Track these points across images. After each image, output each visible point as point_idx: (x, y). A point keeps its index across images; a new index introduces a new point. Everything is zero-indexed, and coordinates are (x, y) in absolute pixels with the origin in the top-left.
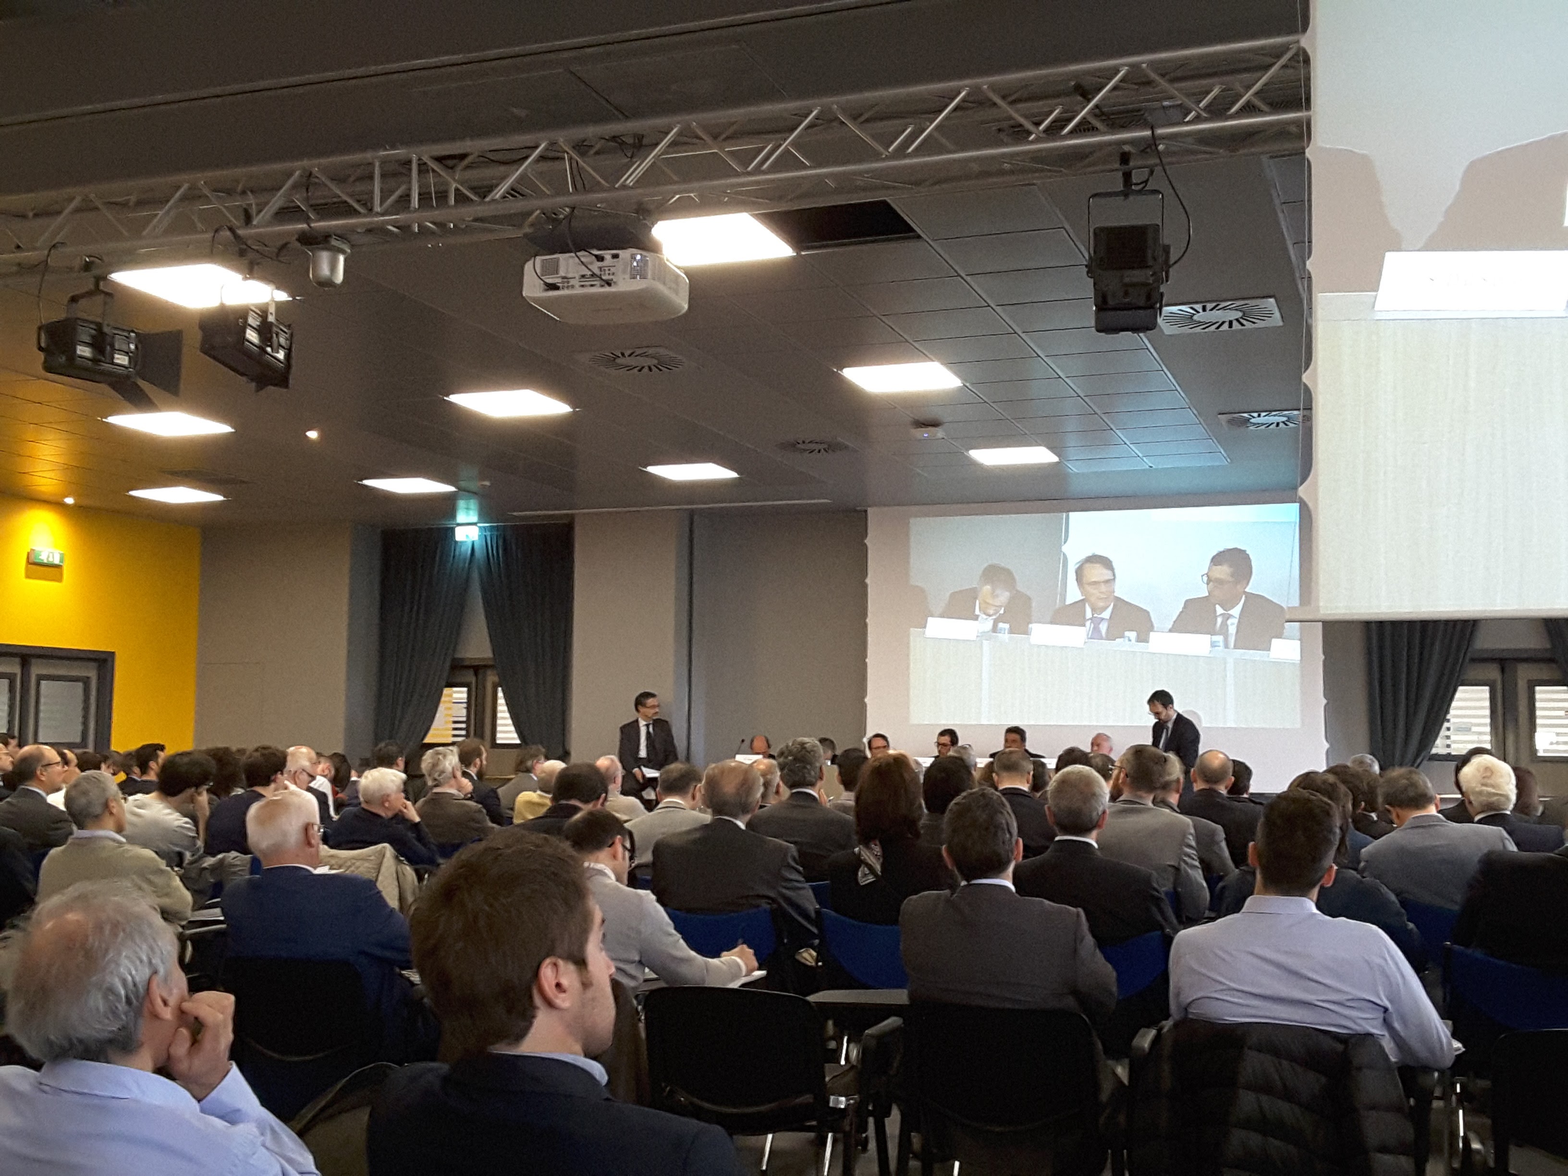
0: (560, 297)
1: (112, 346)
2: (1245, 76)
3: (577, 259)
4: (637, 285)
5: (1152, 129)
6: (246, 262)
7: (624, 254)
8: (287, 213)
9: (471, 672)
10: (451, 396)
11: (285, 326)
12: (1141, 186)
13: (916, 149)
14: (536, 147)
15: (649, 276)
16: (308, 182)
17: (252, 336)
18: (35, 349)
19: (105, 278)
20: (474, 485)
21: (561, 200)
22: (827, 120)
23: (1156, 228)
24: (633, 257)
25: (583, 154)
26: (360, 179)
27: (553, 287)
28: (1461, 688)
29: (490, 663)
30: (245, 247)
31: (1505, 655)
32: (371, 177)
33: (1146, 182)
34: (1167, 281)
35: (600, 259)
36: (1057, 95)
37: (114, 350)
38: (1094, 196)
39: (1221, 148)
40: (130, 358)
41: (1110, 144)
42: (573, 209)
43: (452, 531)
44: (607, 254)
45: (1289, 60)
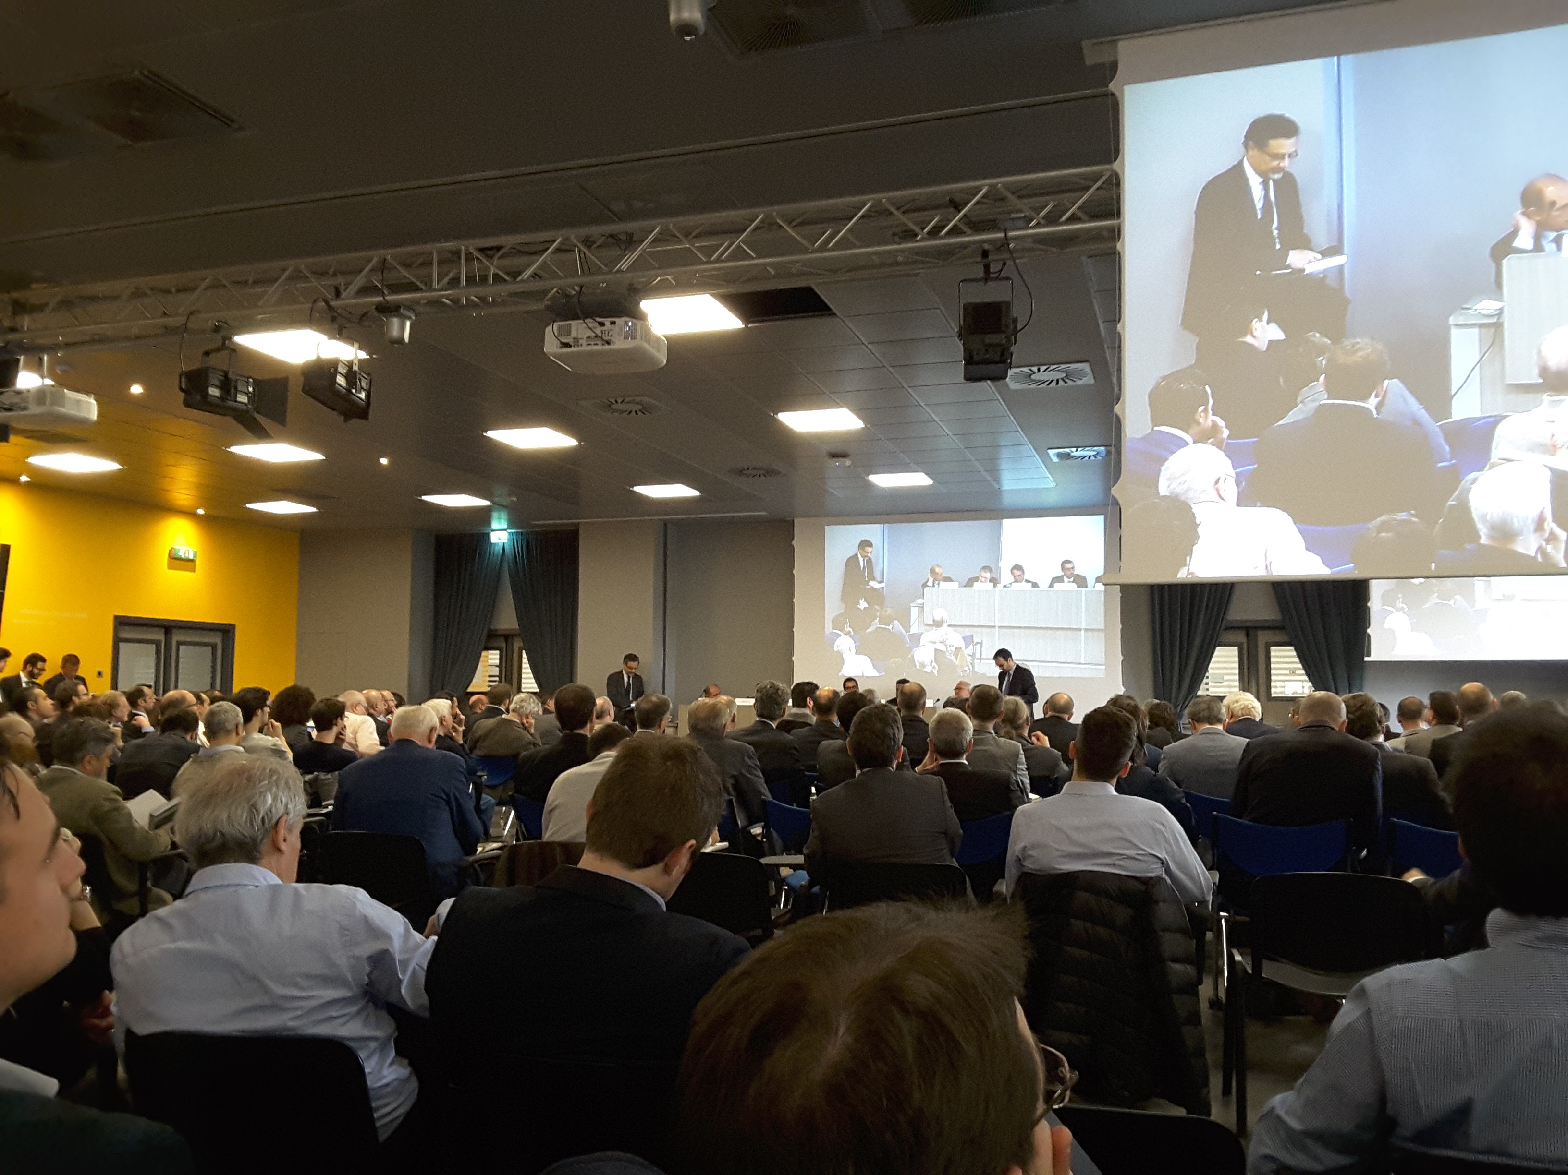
0: (572, 352)
1: (236, 388)
2: (1072, 195)
3: (585, 325)
4: (629, 344)
5: (1005, 231)
6: (337, 327)
7: (620, 321)
8: (367, 290)
9: (502, 639)
10: (488, 432)
11: (365, 374)
12: (998, 274)
13: (834, 245)
14: (554, 241)
15: (638, 338)
16: (383, 266)
17: (341, 381)
18: (177, 389)
19: (230, 339)
20: (505, 501)
21: (570, 281)
22: (769, 225)
23: (1008, 304)
24: (626, 323)
25: (589, 247)
26: (422, 264)
27: (567, 345)
28: (1218, 648)
29: (518, 632)
30: (336, 314)
31: (1248, 624)
32: (431, 264)
33: (1001, 270)
34: (1015, 343)
35: (602, 324)
36: (936, 207)
37: (237, 391)
38: (963, 281)
39: (1054, 246)
40: (249, 398)
41: (975, 242)
42: (581, 287)
43: (488, 535)
44: (607, 321)
45: (1103, 183)
